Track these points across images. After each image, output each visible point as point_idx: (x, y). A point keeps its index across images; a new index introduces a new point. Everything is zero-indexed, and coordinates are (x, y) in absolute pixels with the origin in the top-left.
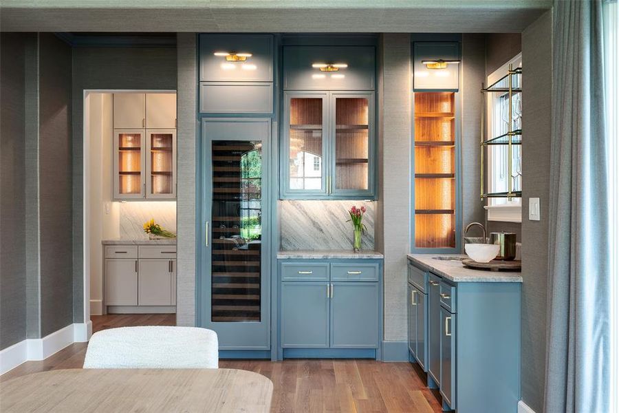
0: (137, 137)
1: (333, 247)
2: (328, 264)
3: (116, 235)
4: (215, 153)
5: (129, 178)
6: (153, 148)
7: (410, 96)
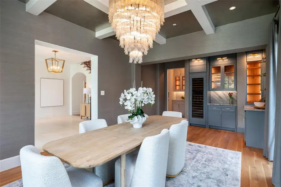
0: (179, 77)
1: (225, 103)
2: (221, 106)
3: (175, 99)
4: (193, 81)
5: (178, 86)
6: (183, 79)
7: (246, 63)
